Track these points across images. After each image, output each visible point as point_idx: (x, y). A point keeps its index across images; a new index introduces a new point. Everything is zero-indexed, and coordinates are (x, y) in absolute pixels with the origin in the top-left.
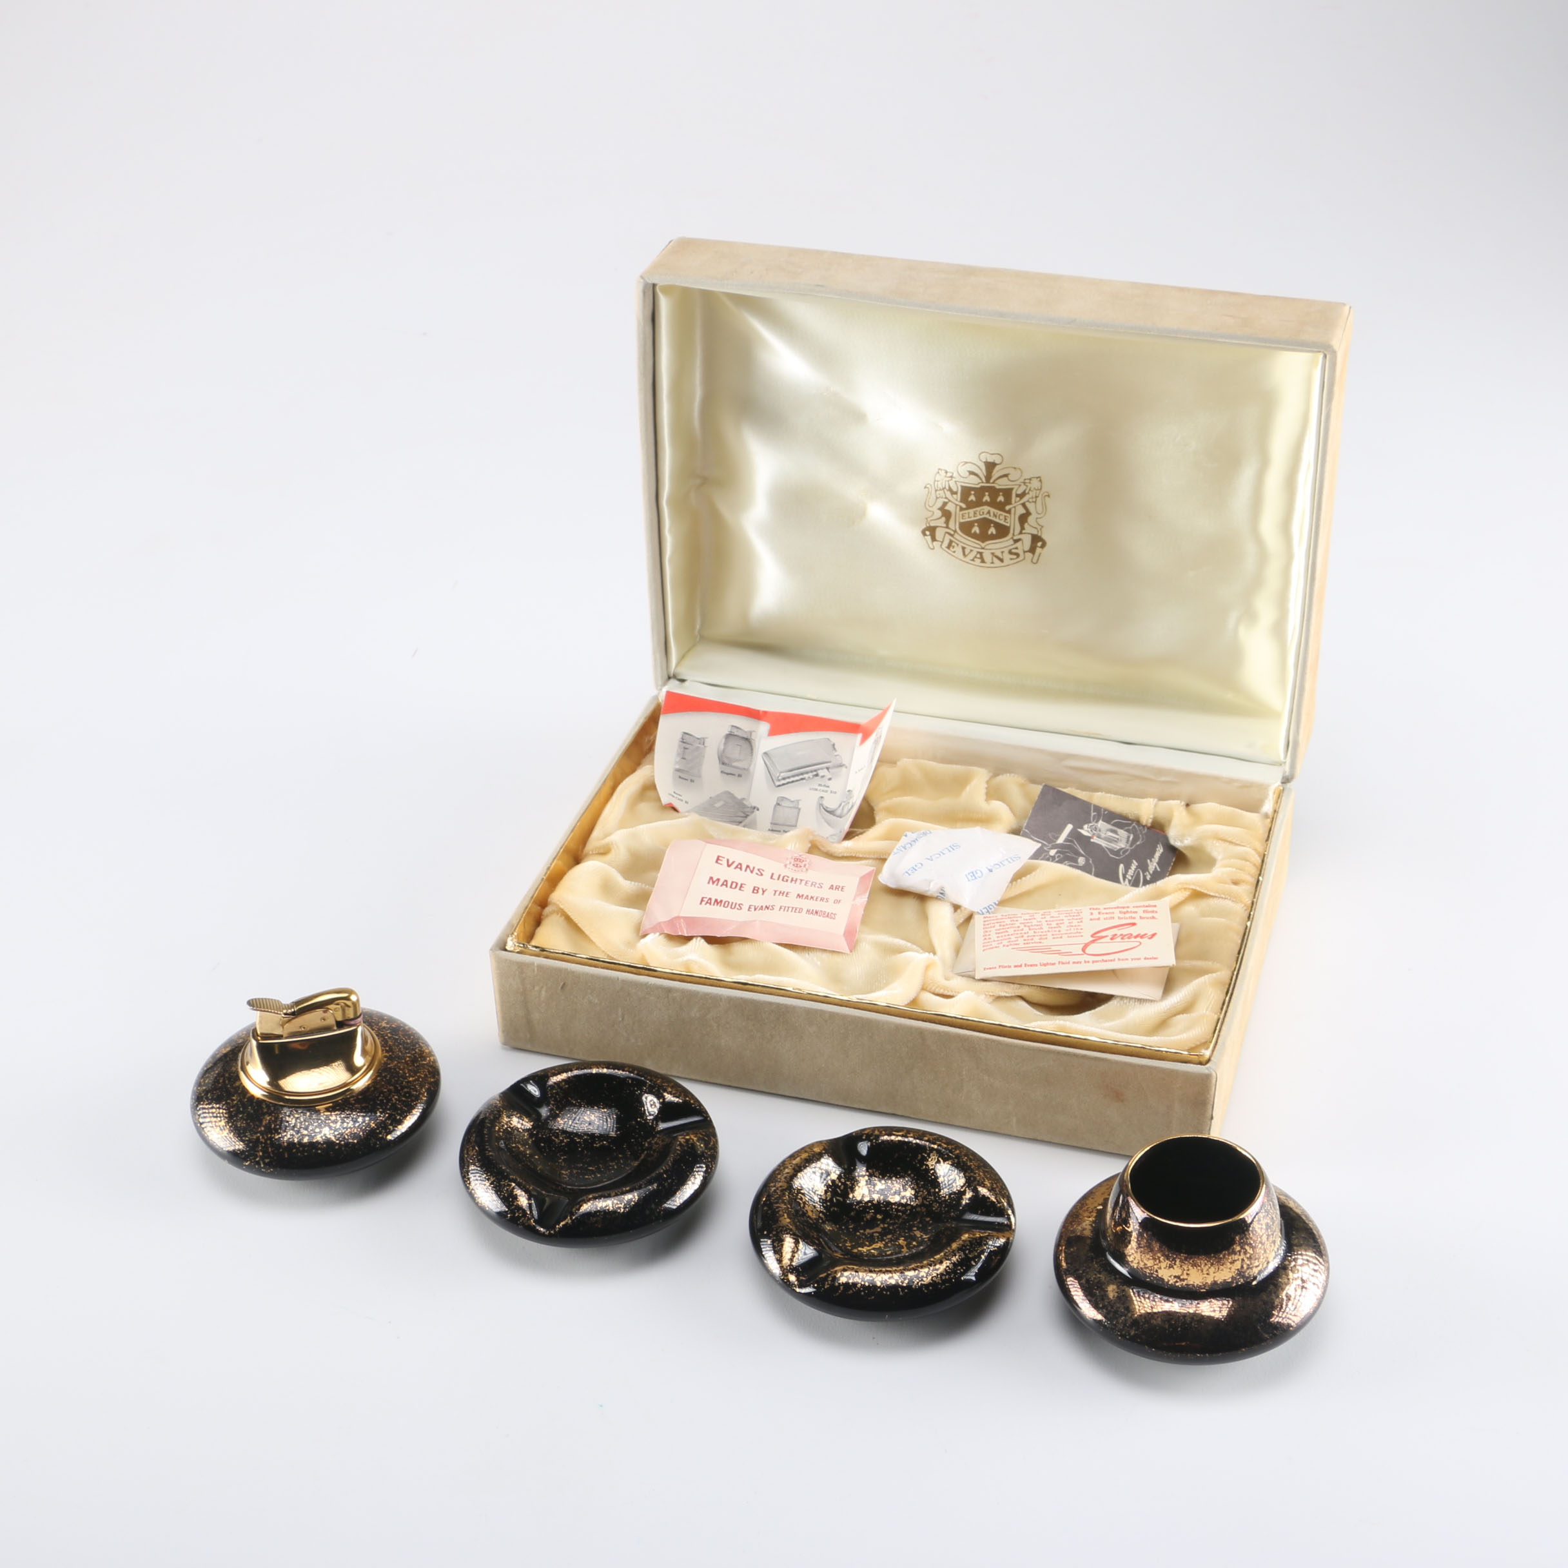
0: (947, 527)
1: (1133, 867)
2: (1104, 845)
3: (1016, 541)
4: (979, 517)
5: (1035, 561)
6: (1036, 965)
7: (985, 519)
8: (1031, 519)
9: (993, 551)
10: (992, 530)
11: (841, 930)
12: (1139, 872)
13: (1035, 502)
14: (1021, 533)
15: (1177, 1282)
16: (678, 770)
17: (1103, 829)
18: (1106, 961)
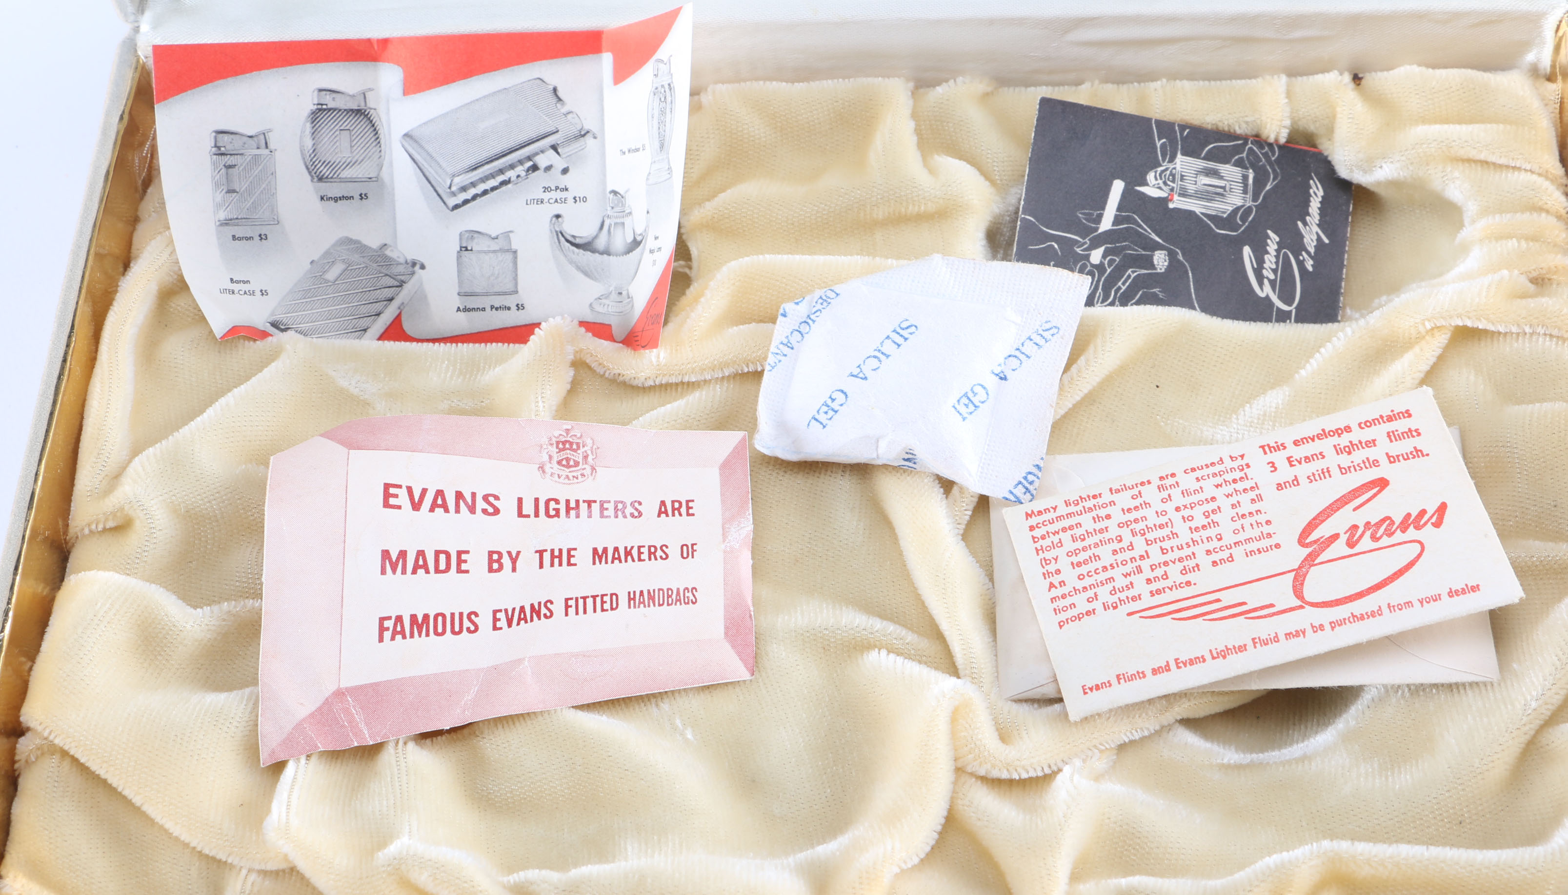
1: (1272, 247)
2: (1198, 210)
6: (1202, 659)
11: (719, 629)
12: (1286, 257)
16: (226, 223)
17: (1189, 173)
18: (1362, 617)
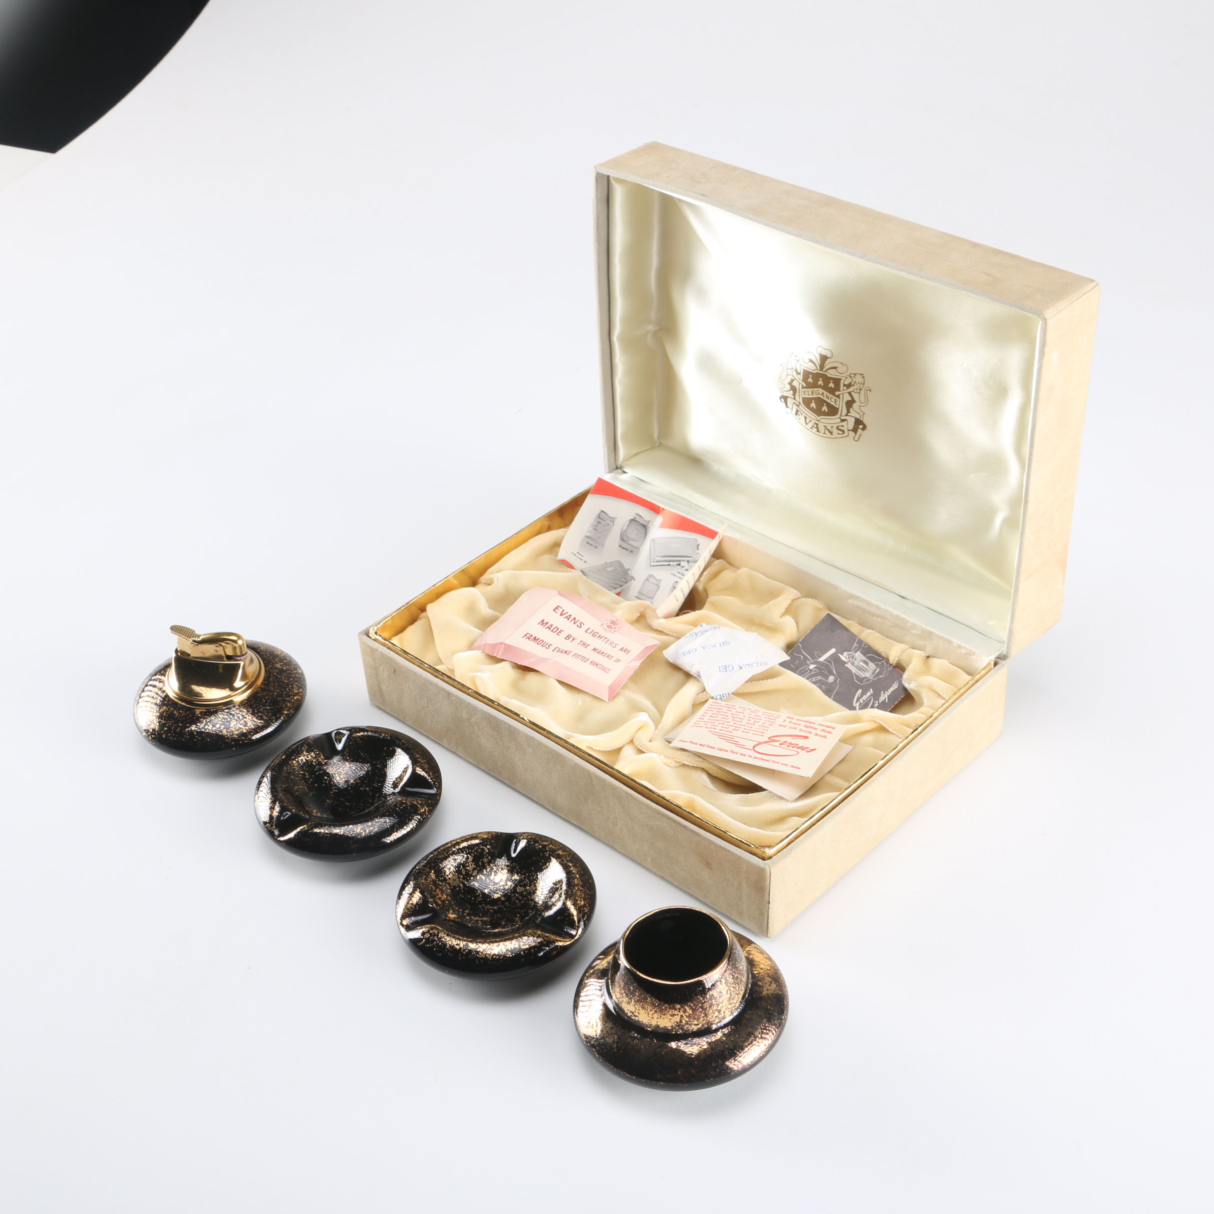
0: (794, 399)
1: (868, 694)
2: (853, 671)
3: (843, 421)
4: (815, 396)
5: (856, 439)
6: (715, 748)
7: (819, 398)
8: (855, 406)
9: (825, 425)
10: (825, 408)
11: (608, 683)
12: (871, 699)
13: (859, 393)
14: (847, 415)
15: (631, 1016)
16: (588, 537)
17: (858, 659)
18: (763, 760)
